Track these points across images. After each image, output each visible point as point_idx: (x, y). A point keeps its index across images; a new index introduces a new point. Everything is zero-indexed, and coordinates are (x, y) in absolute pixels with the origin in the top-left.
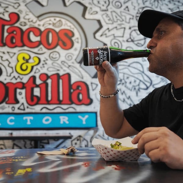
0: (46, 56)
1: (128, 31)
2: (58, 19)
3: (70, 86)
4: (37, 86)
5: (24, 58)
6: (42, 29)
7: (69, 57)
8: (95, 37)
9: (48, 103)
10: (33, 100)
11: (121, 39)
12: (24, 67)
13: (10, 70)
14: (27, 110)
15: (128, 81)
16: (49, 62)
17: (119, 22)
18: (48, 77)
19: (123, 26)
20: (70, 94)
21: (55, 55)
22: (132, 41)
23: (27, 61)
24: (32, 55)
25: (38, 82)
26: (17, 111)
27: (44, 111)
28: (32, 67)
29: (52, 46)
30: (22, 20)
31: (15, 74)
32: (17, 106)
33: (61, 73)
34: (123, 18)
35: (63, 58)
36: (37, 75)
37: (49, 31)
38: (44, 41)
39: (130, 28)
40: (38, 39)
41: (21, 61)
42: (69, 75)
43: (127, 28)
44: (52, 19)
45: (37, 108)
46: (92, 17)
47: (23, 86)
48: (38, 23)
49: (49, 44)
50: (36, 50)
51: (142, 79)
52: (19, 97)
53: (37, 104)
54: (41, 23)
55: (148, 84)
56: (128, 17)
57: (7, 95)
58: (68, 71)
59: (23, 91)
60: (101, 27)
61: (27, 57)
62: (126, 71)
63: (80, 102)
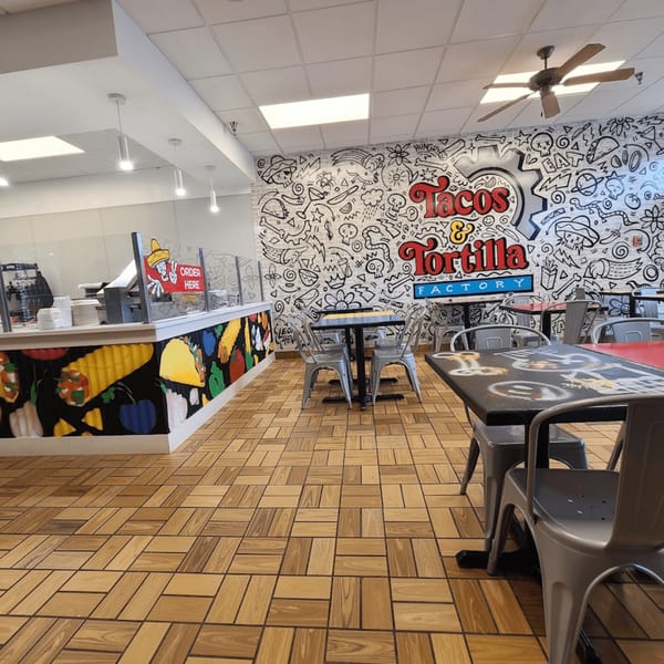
0: (480, 221)
1: (574, 178)
2: (490, 176)
3: (506, 251)
4: (473, 254)
5: (457, 227)
6: (474, 191)
7: (503, 220)
8: (533, 193)
9: (484, 269)
10: (469, 268)
11: (564, 190)
12: (458, 236)
13: (445, 241)
14: (464, 278)
15: (569, 239)
16: (484, 228)
17: (564, 168)
18: (483, 243)
19: (569, 172)
20: (506, 258)
21: (489, 220)
22: (579, 190)
23: (461, 230)
24: (466, 222)
25: (473, 249)
26: (454, 279)
27: (480, 277)
28: (467, 235)
29: (485, 210)
30: (452, 184)
31: (450, 244)
32: (454, 275)
33: (496, 238)
34: (570, 160)
35: (497, 222)
36: (472, 243)
37: (481, 193)
38: (477, 206)
39: (577, 174)
40: (471, 203)
41: (456, 230)
42: (504, 239)
43: (574, 174)
44: (484, 177)
45: (474, 275)
46: (530, 167)
47: (459, 255)
48: (469, 184)
49: (482, 208)
50: (469, 217)
51: (586, 235)
52: (455, 266)
53: (473, 271)
54: (473, 184)
55: (594, 241)
56: (576, 157)
57: (444, 265)
58: (503, 235)
59: (459, 260)
60: (541, 178)
61: (461, 225)
62: (568, 228)
63: (516, 266)
